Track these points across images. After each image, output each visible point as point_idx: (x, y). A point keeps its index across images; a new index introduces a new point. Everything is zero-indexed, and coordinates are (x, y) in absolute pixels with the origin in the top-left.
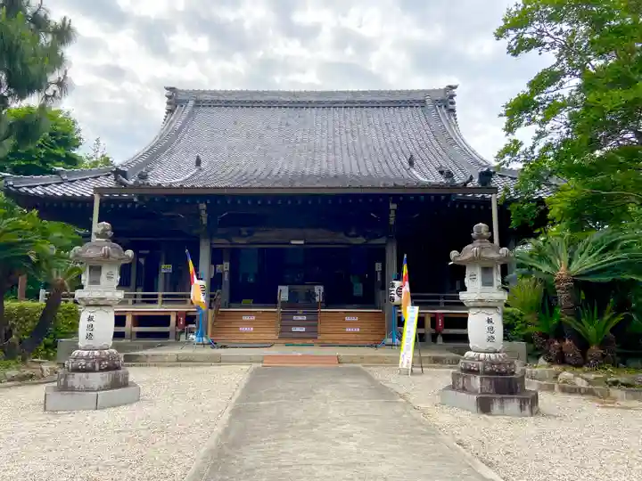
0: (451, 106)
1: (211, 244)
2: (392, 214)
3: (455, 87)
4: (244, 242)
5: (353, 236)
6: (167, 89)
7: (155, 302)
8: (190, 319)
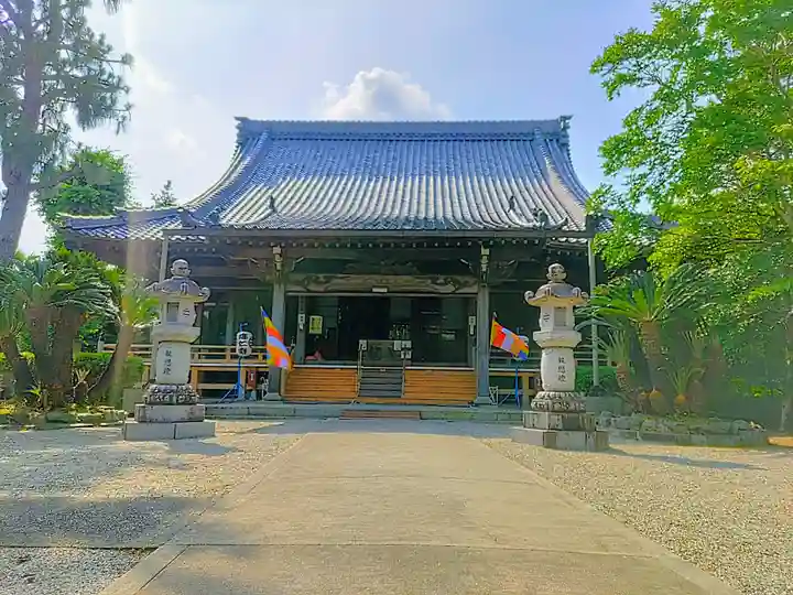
0: (562, 141)
1: (286, 292)
2: (484, 261)
3: (570, 118)
4: (322, 289)
5: (441, 284)
6: (237, 119)
7: (224, 357)
8: (261, 375)
